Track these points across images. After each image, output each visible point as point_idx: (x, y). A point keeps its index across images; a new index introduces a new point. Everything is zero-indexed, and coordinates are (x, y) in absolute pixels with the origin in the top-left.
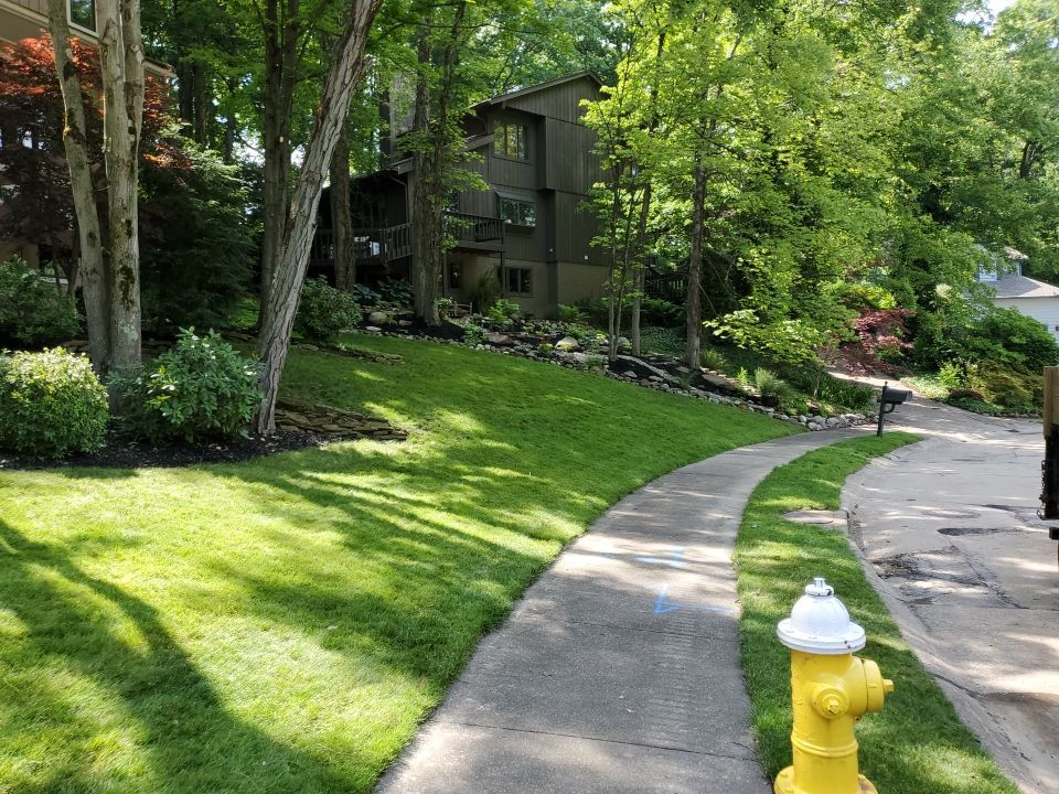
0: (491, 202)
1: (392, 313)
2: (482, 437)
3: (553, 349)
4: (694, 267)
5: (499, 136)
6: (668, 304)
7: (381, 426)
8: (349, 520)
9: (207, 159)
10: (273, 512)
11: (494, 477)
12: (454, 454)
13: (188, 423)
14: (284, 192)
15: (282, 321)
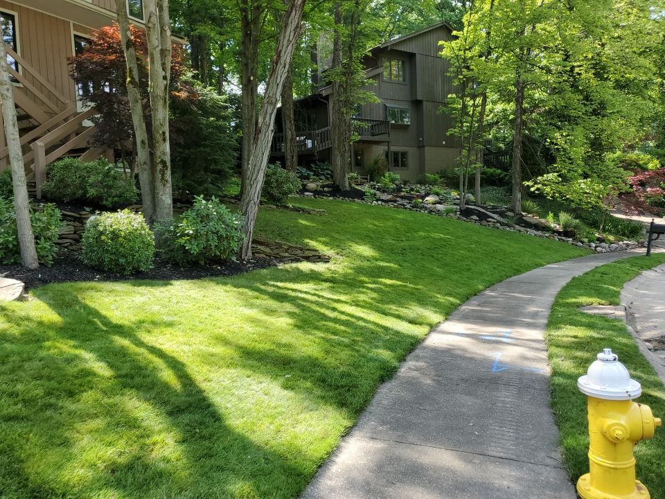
1: (320, 183)
2: (377, 260)
3: (422, 202)
4: (517, 146)
5: (387, 68)
6: (499, 171)
7: (314, 253)
8: (297, 310)
9: (208, 92)
10: (252, 306)
11: (385, 285)
12: (359, 270)
14: (254, 111)
15: (255, 190)
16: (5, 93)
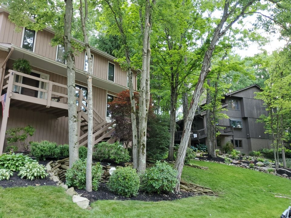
0: (228, 122)
1: (201, 153)
13: (160, 188)
15: (182, 158)
16: (90, 117)
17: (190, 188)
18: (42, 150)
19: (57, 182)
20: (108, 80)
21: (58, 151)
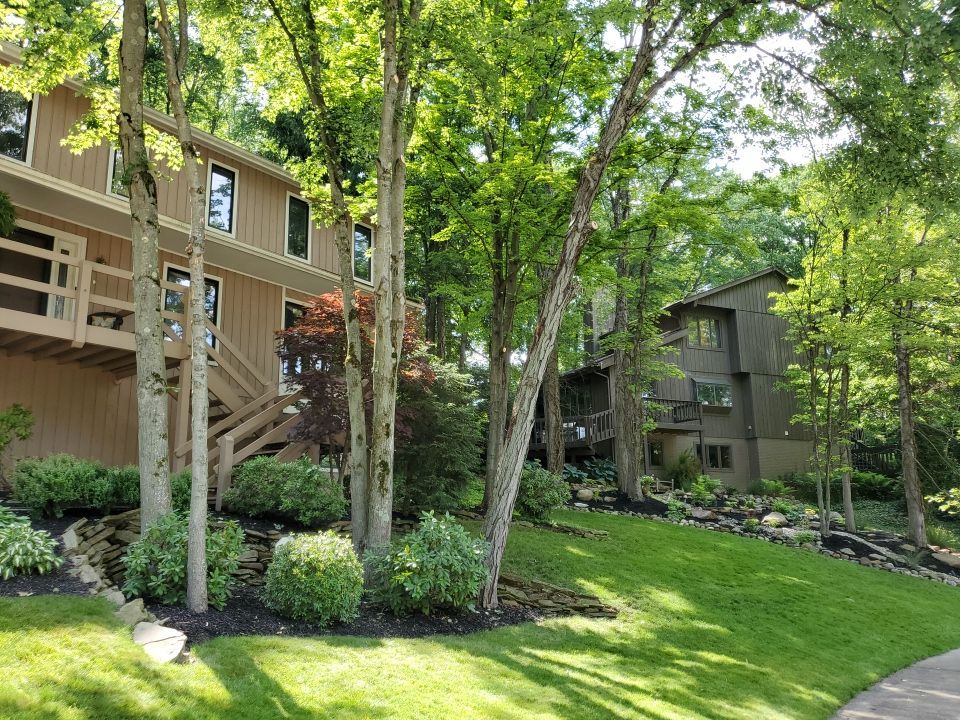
0: (687, 387)
1: (598, 489)
2: (692, 618)
3: (760, 524)
4: (907, 441)
5: (693, 329)
6: (881, 477)
7: (592, 602)
8: (566, 702)
9: (449, 371)
10: (497, 689)
11: (708, 662)
12: (665, 635)
13: (426, 598)
14: (506, 391)
15: (505, 504)
16: (199, 380)
17: (534, 597)
18: (48, 486)
19: (91, 585)
20: (286, 254)
21: (104, 485)
